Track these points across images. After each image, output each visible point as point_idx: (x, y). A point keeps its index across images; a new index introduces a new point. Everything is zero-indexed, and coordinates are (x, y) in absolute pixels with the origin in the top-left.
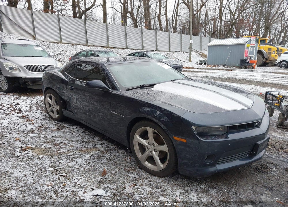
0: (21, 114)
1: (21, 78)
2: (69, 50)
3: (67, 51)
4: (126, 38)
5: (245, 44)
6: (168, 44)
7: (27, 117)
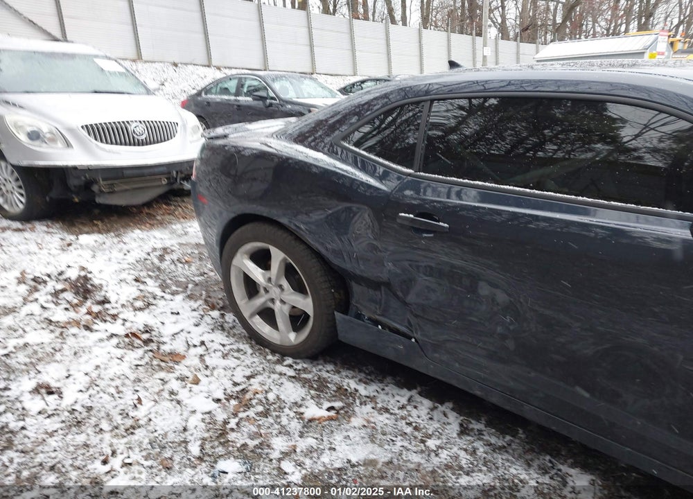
0: (119, 322)
1: (75, 168)
2: (169, 80)
3: (165, 83)
4: (311, 46)
5: (644, 53)
6: (417, 59)
7: (145, 336)
